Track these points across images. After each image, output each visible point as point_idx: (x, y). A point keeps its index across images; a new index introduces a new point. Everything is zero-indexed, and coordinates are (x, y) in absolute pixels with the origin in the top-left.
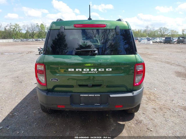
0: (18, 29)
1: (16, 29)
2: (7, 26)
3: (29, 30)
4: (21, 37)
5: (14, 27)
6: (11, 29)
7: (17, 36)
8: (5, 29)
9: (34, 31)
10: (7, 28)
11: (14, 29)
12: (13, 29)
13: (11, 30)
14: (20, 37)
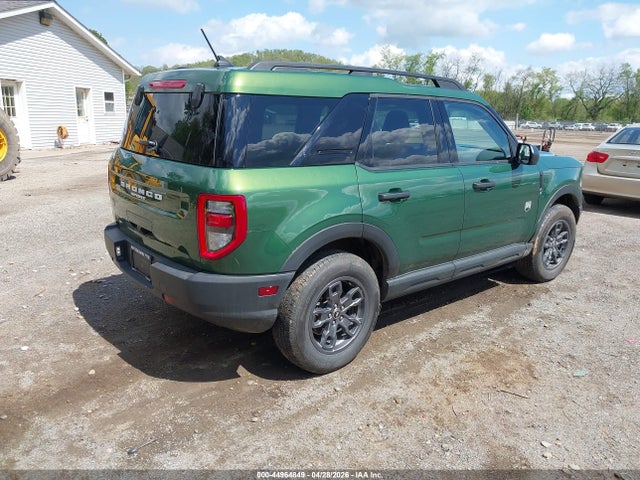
0: (548, 86)
1: (541, 86)
2: (514, 78)
3: (586, 90)
4: (553, 113)
5: (536, 81)
6: (527, 87)
7: (538, 109)
8: (508, 86)
9: (604, 94)
10: (514, 84)
11: (538, 85)
12: (530, 88)
13: (525, 90)
14: (548, 113)
